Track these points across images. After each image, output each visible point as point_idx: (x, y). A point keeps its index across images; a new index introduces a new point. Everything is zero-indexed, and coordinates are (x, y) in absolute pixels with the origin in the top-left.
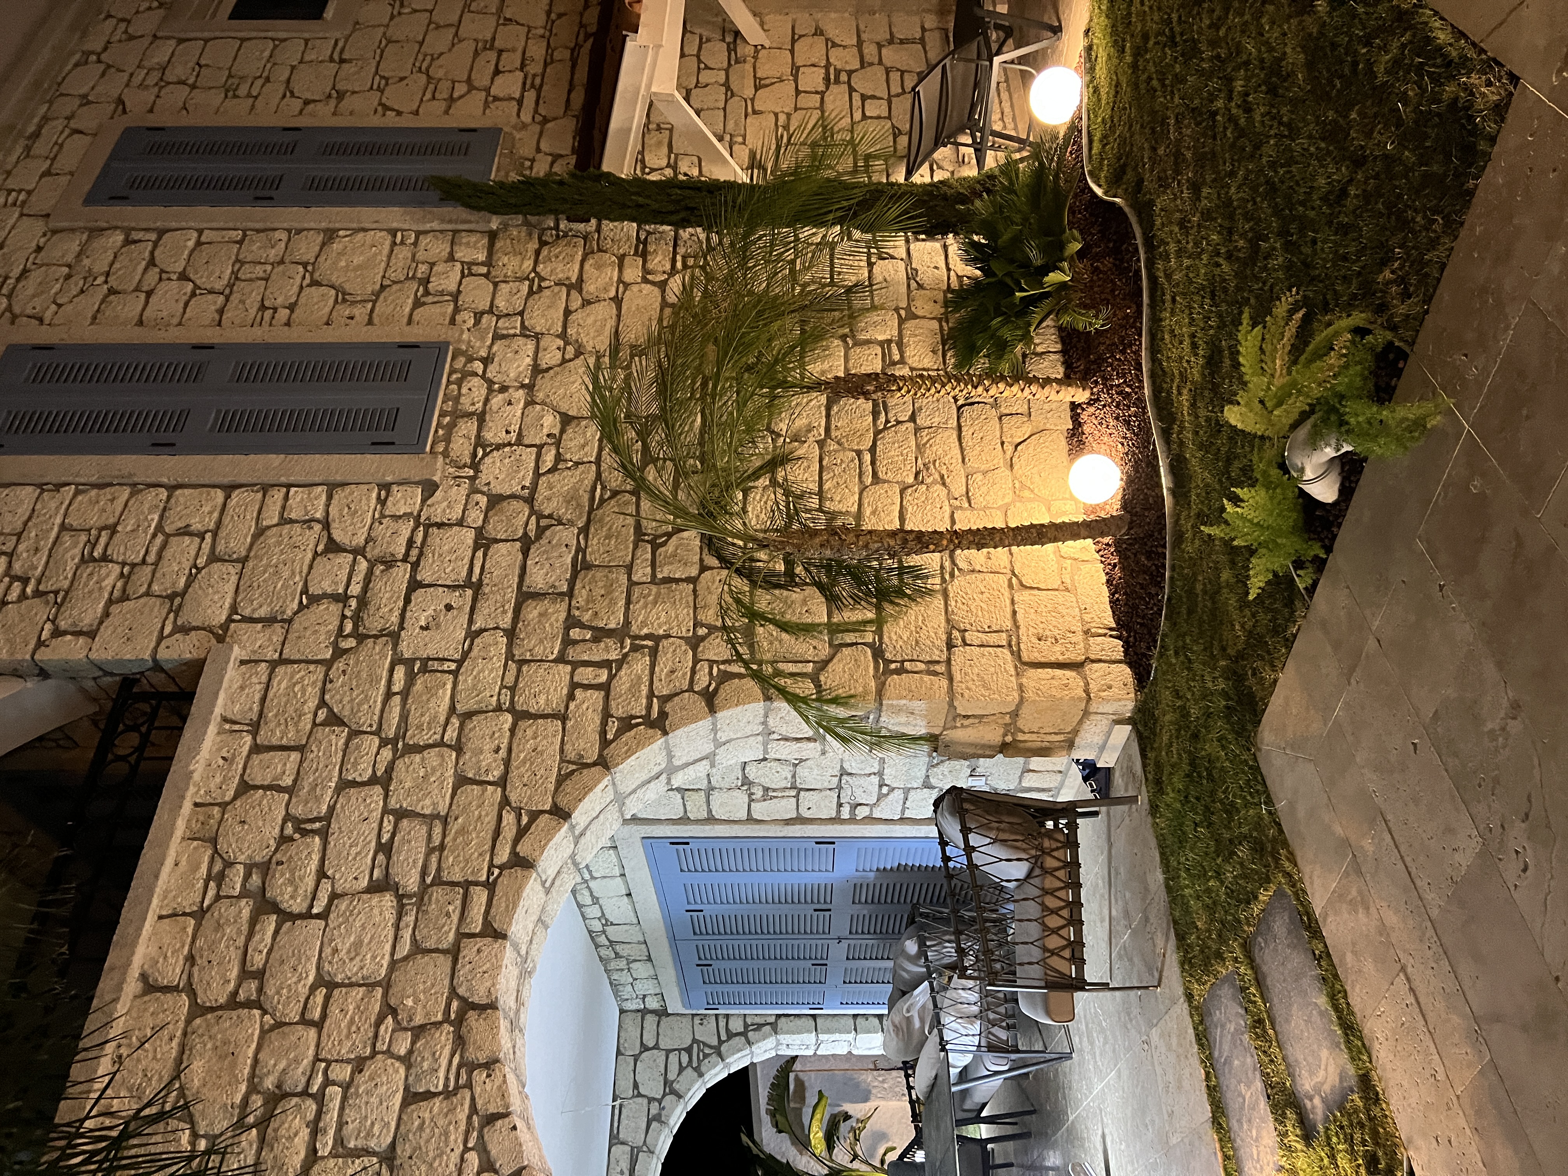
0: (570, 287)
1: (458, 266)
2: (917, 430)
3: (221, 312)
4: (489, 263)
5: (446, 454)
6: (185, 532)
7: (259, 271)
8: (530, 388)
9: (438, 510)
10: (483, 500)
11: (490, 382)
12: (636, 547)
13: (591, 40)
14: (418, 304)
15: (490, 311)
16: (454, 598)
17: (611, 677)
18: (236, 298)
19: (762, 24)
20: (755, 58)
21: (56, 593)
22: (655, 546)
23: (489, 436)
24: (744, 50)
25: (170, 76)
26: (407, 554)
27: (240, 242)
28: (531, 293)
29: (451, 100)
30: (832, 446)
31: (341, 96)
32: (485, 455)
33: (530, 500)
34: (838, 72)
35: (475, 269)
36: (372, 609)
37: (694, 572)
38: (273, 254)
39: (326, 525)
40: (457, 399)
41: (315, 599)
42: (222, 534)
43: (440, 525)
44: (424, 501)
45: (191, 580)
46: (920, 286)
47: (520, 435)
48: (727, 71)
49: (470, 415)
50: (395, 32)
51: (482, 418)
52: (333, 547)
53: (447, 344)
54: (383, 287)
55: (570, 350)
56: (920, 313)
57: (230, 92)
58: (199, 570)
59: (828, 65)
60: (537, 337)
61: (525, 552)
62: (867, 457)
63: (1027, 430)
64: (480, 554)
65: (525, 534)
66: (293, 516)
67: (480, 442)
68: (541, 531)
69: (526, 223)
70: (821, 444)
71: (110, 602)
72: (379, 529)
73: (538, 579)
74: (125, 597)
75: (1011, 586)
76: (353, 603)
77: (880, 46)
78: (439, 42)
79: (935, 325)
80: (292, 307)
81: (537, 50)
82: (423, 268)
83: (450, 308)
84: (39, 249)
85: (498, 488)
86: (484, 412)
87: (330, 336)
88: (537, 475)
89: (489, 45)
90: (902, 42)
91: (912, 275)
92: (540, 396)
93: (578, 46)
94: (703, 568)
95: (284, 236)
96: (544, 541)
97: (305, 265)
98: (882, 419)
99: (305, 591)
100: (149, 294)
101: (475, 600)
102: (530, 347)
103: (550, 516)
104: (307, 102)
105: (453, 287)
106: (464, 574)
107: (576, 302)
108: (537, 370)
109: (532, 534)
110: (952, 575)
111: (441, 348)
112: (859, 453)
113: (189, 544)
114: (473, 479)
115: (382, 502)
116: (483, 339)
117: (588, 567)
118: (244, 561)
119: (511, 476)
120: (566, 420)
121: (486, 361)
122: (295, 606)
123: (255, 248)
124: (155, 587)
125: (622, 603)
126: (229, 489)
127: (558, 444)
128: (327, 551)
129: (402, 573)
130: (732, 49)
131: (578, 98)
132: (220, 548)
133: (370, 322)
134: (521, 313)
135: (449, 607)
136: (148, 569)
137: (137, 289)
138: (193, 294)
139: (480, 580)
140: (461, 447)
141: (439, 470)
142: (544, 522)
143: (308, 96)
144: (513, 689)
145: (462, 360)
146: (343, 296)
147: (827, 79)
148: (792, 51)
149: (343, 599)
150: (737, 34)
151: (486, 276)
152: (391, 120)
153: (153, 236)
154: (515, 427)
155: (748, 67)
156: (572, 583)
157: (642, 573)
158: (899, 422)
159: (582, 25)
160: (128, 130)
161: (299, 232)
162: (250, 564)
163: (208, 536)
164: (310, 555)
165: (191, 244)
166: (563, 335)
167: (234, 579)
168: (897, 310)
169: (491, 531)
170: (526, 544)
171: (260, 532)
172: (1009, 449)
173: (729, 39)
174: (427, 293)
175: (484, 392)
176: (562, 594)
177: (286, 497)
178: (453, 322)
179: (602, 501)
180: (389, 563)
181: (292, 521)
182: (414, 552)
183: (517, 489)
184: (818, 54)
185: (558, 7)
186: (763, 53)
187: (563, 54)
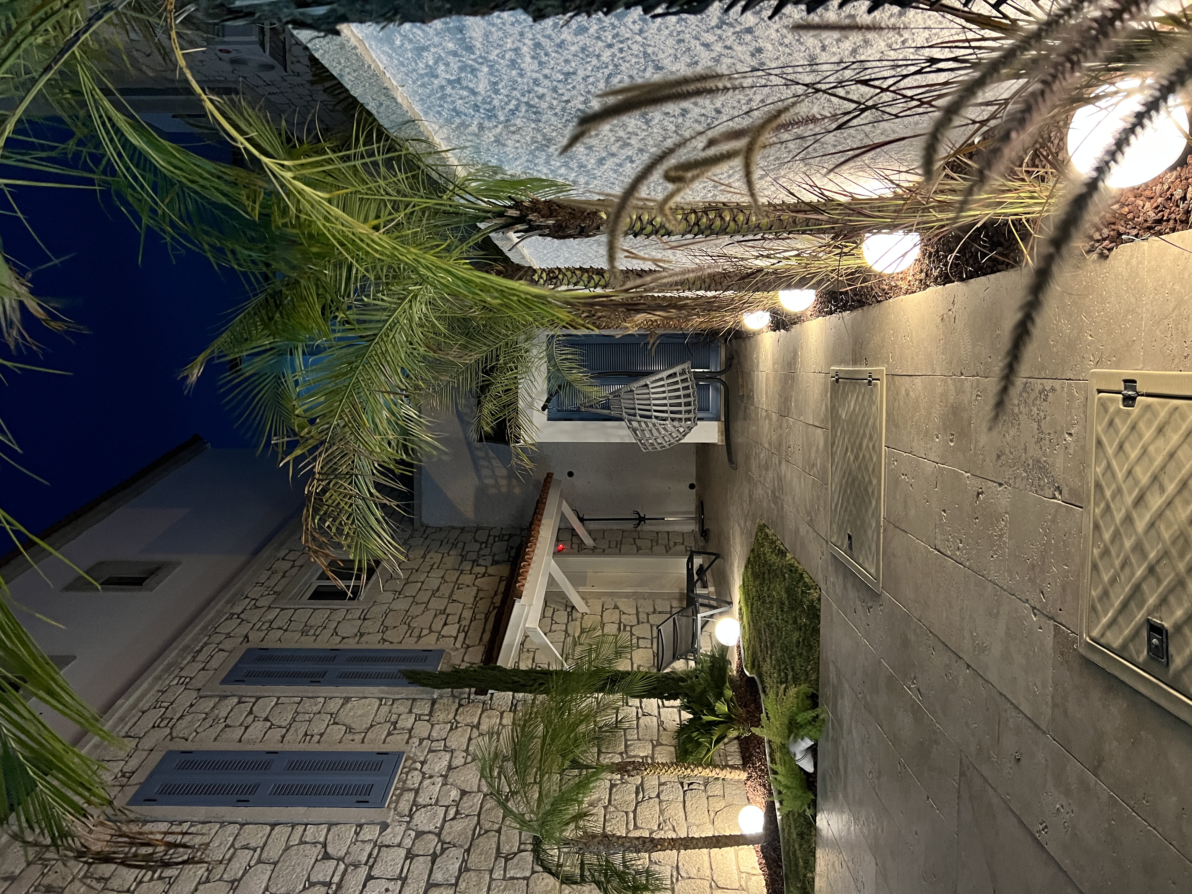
0: (473, 727)
1: (414, 716)
2: (660, 802)
3: (283, 737)
4: (430, 714)
5: (395, 809)
6: (246, 847)
7: (307, 717)
8: (446, 777)
9: (388, 837)
10: (413, 834)
11: (424, 774)
12: (496, 859)
13: (496, 611)
14: (389, 734)
15: (428, 738)
16: (391, 885)
18: (292, 730)
19: (587, 603)
20: (582, 618)
21: (170, 878)
22: (507, 860)
23: (420, 800)
24: (576, 615)
25: (274, 625)
26: (367, 861)
27: (299, 703)
28: (451, 729)
29: (420, 637)
30: (612, 809)
31: (362, 635)
32: (417, 810)
33: (439, 835)
34: (625, 626)
35: (422, 717)
36: (344, 890)
37: (528, 874)
38: (315, 709)
39: (325, 846)
40: (405, 782)
41: (313, 885)
42: (266, 848)
43: (387, 846)
44: (380, 834)
45: (245, 872)
46: (665, 729)
47: (437, 800)
48: (567, 624)
49: (411, 790)
50: (393, 606)
51: (417, 792)
52: (327, 856)
53: (403, 753)
54: (372, 726)
55: (469, 758)
56: (664, 742)
57: (304, 633)
58: (250, 867)
59: (620, 622)
60: (452, 751)
61: (433, 863)
62: (631, 815)
63: (723, 804)
64: (408, 861)
65: (434, 852)
66: (307, 840)
67: (415, 803)
68: (443, 850)
69: (453, 696)
70: (605, 808)
71: (199, 883)
72: (354, 848)
73: (438, 876)
74: (208, 881)
75: (711, 887)
76: (334, 887)
77: (648, 615)
78: (416, 610)
79: (673, 749)
80: (321, 735)
81: (468, 615)
82: (394, 717)
83: (407, 736)
84: (192, 705)
85: (421, 828)
86: (419, 789)
87: (340, 748)
88: (444, 821)
89: (443, 612)
90: (660, 613)
91: (661, 724)
92: (450, 780)
93: (489, 612)
94: (533, 872)
95: (322, 700)
96: (445, 856)
97: (331, 714)
98: (641, 795)
99: (308, 879)
100: (247, 728)
101: (402, 886)
102: (448, 756)
103: (449, 843)
104: (343, 638)
105: (409, 726)
106: (398, 872)
107: (475, 733)
108: (450, 768)
109: (438, 852)
110: (677, 880)
111: (399, 755)
112: (627, 813)
113: (248, 853)
114: (408, 823)
115: (357, 834)
116: (423, 752)
117: (467, 870)
118: (275, 864)
119: (430, 821)
120: (464, 793)
121: (423, 763)
122: (301, 887)
123: (307, 705)
124: (225, 876)
125: (485, 889)
126: (273, 826)
127: (457, 806)
128: (323, 859)
129: (363, 872)
130: (570, 614)
131: (487, 637)
132: (264, 855)
133: (363, 742)
134: (445, 739)
135: (387, 890)
136: (222, 867)
137: (241, 725)
138: (270, 728)
139: (406, 876)
140: (404, 806)
141: (391, 817)
142: (445, 846)
143: (345, 635)
145: (410, 762)
146: (349, 729)
147: (619, 629)
148: (602, 616)
149: (329, 884)
150: (573, 607)
151: (428, 721)
152: (387, 646)
153: (254, 700)
154: (435, 796)
155: (578, 623)
156: (458, 879)
157: (498, 874)
158: (650, 798)
159: (492, 603)
160: (249, 650)
161: (330, 698)
162: (279, 865)
163: (259, 850)
164: (313, 861)
165: (273, 704)
166: (467, 751)
167: (269, 873)
168: (651, 741)
169: (415, 851)
170: (434, 857)
171: (287, 848)
172: (712, 814)
173: (569, 610)
174: (395, 729)
175: (420, 778)
176: (452, 885)
177: (305, 830)
178: (407, 742)
179: (479, 835)
180: (356, 866)
181: (306, 843)
182: (371, 860)
183: (432, 828)
184: (615, 617)
185: (481, 595)
186: (586, 617)
187: (481, 617)
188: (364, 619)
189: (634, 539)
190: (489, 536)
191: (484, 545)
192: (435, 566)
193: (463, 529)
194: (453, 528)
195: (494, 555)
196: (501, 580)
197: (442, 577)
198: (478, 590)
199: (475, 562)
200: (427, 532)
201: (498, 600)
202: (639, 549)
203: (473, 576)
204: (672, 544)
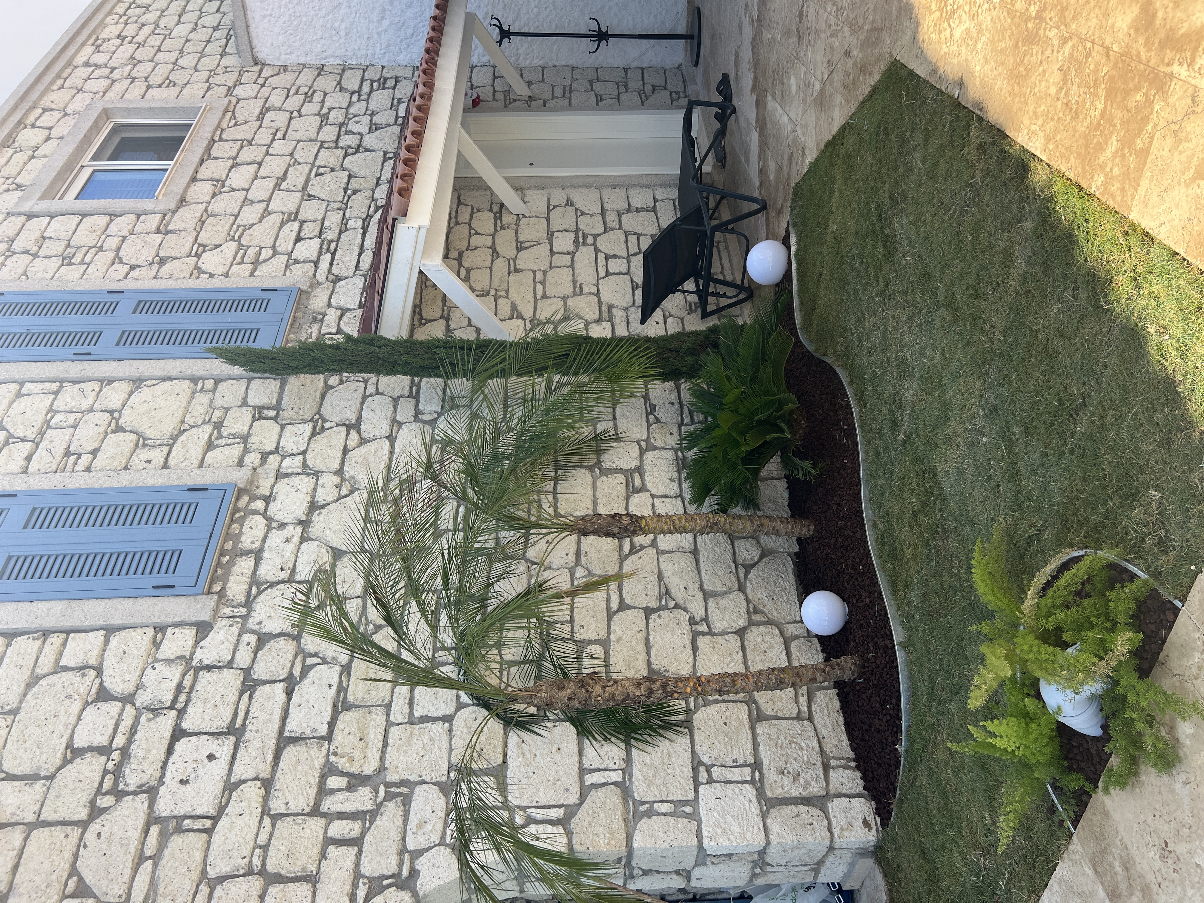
0: (349, 427)
1: (250, 411)
2: (659, 554)
3: (28, 458)
4: (278, 406)
5: (221, 594)
7: (70, 419)
8: (306, 524)
9: (209, 653)
10: (253, 639)
11: (269, 520)
13: (381, 211)
14: (210, 446)
15: (276, 451)
16: (216, 746)
17: (364, 831)
18: (44, 445)
19: (522, 197)
20: (517, 225)
23: (264, 573)
24: (507, 219)
25: (16, 248)
26: (174, 701)
28: (314, 434)
29: (256, 263)
30: (582, 572)
31: (163, 261)
32: (260, 593)
33: (297, 640)
34: (585, 236)
35: (266, 412)
36: (134, 762)
37: (450, 710)
38: (85, 403)
39: (99, 670)
40: (237, 538)
41: (79, 753)
43: (209, 668)
44: (197, 643)
46: (658, 421)
47: (293, 572)
48: (493, 236)
50: (212, 208)
51: (258, 555)
52: (104, 695)
53: (233, 485)
54: (180, 432)
55: (346, 486)
57: (67, 260)
59: (577, 230)
60: (317, 474)
61: (289, 693)
62: (614, 584)
64: (246, 696)
65: (291, 674)
66: (68, 663)
67: (255, 579)
68: (306, 670)
70: (571, 573)
72: (150, 674)
73: (299, 722)
75: (751, 714)
76: (117, 756)
77: (619, 214)
79: (672, 455)
80: (95, 453)
81: (334, 220)
82: (218, 413)
83: (240, 450)
85: (268, 627)
86: (261, 550)
87: (126, 480)
89: (294, 216)
90: (638, 210)
91: (651, 410)
92: (315, 532)
93: (369, 216)
94: (459, 707)
95: (96, 386)
96: (307, 682)
97: (112, 413)
98: (627, 547)
99: (70, 744)
101: (236, 748)
102: (309, 484)
103: (315, 655)
104: (133, 268)
105: (243, 430)
106: (228, 719)
107: (354, 440)
108: (313, 507)
109: (297, 672)
111: (227, 488)
114: (245, 618)
115: (156, 645)
116: (267, 478)
117: (348, 707)
118: (15, 712)
120: (337, 555)
121: (268, 499)
122: (59, 761)
123: (68, 398)
125: (379, 745)
126: (11, 636)
128: (97, 699)
129: (167, 721)
130: (498, 217)
131: (367, 259)
133: (165, 466)
134: (304, 453)
135: (209, 757)
138: (6, 443)
139: (244, 725)
140: (237, 586)
142: (310, 661)
143: (134, 262)
144: (265, 848)
145: (246, 498)
146: (143, 441)
147: (576, 242)
148: (548, 220)
149: (107, 752)
150: (502, 205)
151: (275, 419)
152: (202, 282)
154: (289, 564)
155: (511, 233)
156: (332, 725)
157: (400, 712)
158: (642, 550)
159: (373, 198)
161: (110, 382)
162: (21, 716)
164: (79, 705)
166: (340, 472)
168: (638, 442)
169: (260, 672)
170: (291, 685)
171: (34, 681)
172: (742, 572)
173: (495, 209)
174: (220, 436)
175: (263, 529)
176: (322, 738)
177: (64, 644)
178: (240, 463)
180: (156, 711)
182: (183, 698)
183: (285, 627)
184: (569, 221)
185: (354, 184)
186: (523, 221)
187: (355, 224)
188: (168, 232)
189: (591, 82)
190: (363, 80)
191: (355, 98)
192: (279, 135)
193: (321, 69)
194: (304, 66)
195: (372, 115)
197: (291, 155)
198: (350, 177)
199: (343, 127)
200: (264, 74)
202: (599, 99)
203: (339, 153)
204: (648, 89)
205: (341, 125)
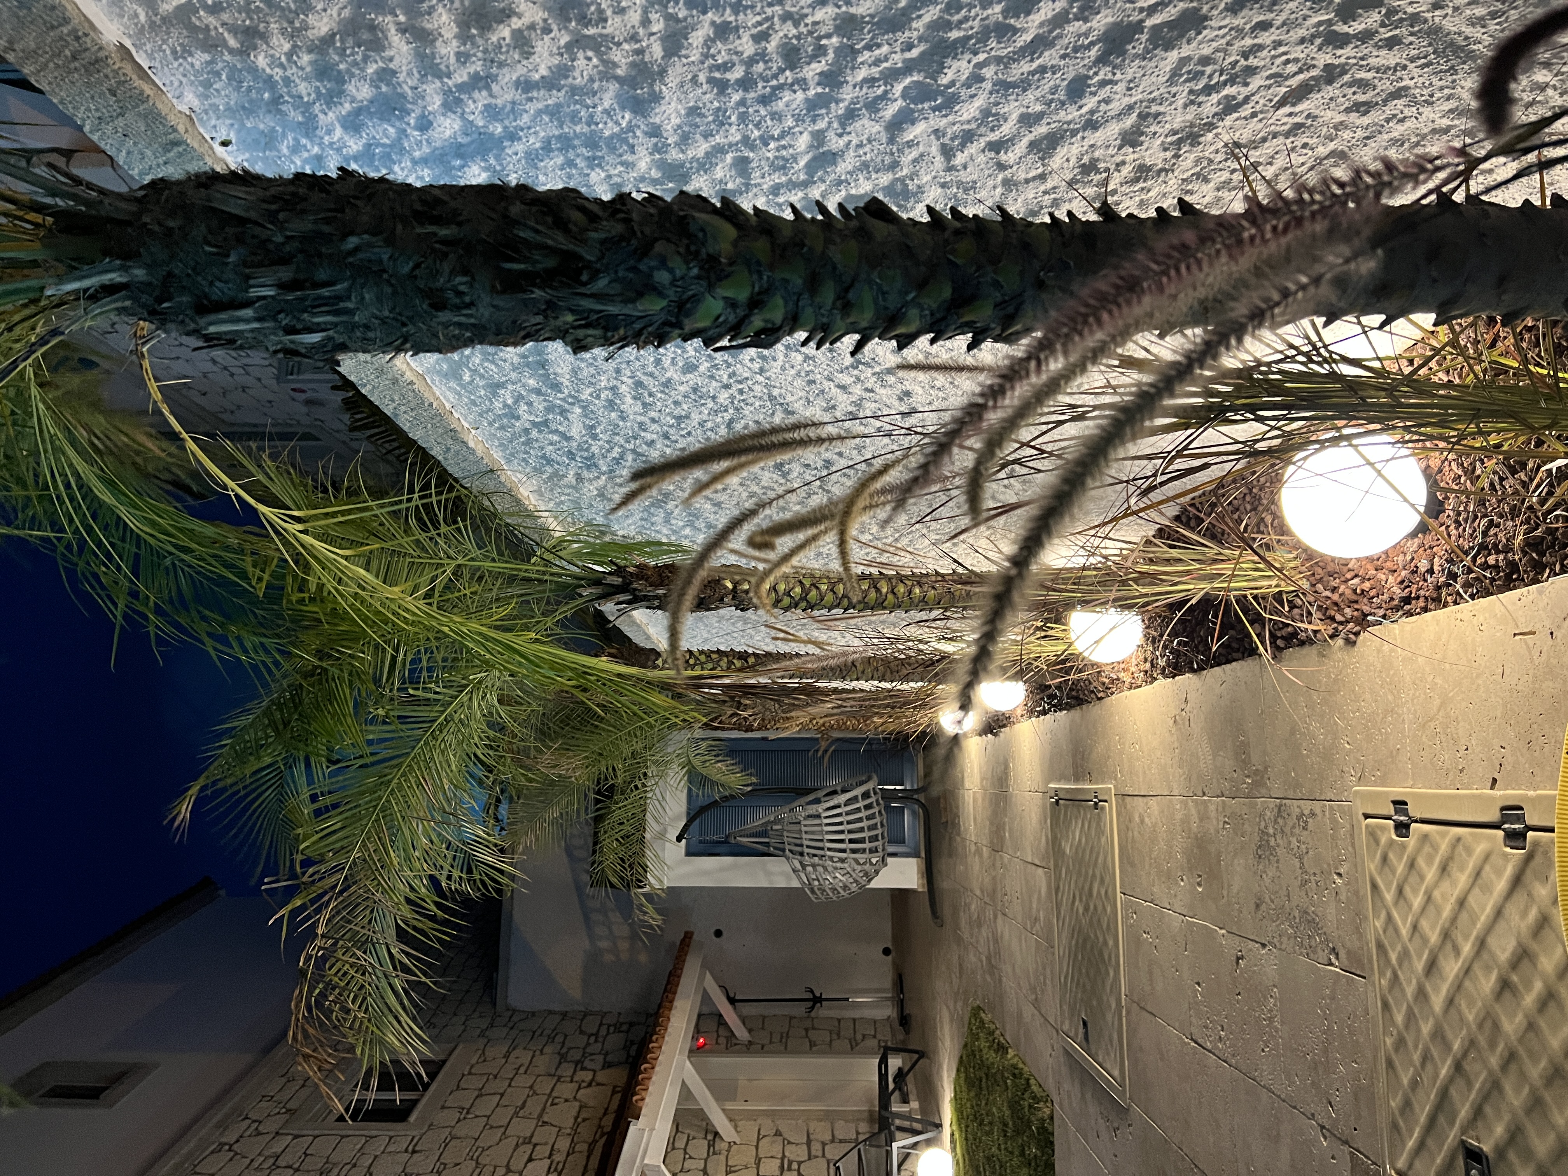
13: (605, 1138)
19: (736, 1127)
20: (728, 1151)
24: (720, 1146)
25: (282, 1162)
34: (790, 1163)
48: (706, 1160)
50: (456, 1132)
59: (784, 1156)
77: (824, 1144)
78: (490, 1138)
81: (563, 1144)
89: (528, 1140)
90: (841, 1141)
93: (595, 1141)
130: (711, 1145)
147: (782, 1167)
148: (757, 1147)
150: (716, 1134)
155: (722, 1158)
159: (600, 1126)
173: (710, 1137)
184: (776, 1149)
185: (584, 1115)
186: (734, 1147)
187: (583, 1147)
188: (414, 1152)
189: (807, 1030)
190: (601, 1024)
191: (592, 1039)
192: (522, 1070)
193: (564, 1015)
194: (551, 1012)
195: (606, 1054)
196: (614, 1092)
197: (531, 1087)
198: (581, 1107)
199: (579, 1065)
200: (515, 1019)
201: (608, 1121)
202: (812, 1044)
203: (575, 1086)
204: (859, 1037)
205: (577, 1063)
